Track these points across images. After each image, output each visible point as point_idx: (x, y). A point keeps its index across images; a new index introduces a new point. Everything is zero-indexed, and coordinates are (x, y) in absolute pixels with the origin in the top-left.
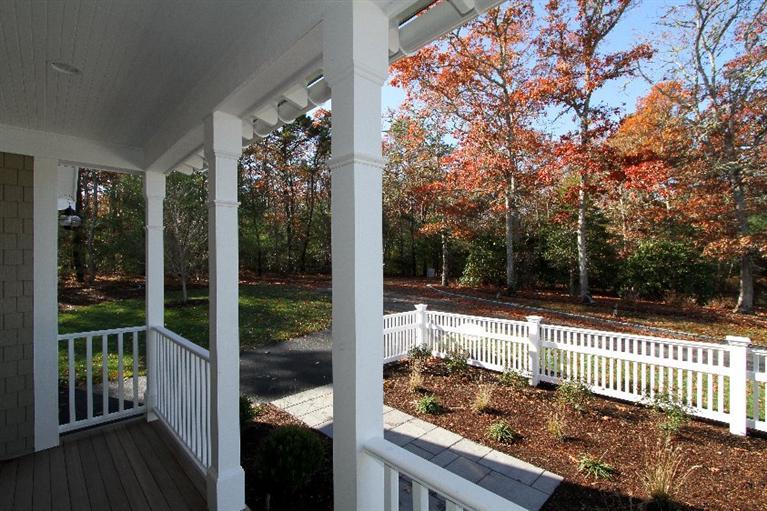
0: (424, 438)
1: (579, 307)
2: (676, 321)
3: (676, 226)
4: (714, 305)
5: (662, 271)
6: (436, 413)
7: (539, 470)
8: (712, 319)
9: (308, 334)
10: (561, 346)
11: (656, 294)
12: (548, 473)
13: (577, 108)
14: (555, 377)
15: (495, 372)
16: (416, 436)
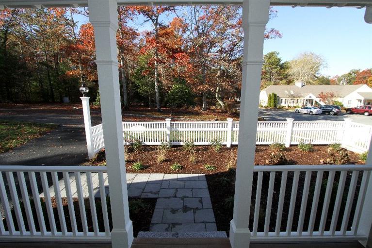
0: (149, 180)
1: (158, 113)
2: (190, 115)
3: (180, 80)
4: (196, 109)
5: (181, 97)
6: (144, 169)
7: (197, 175)
8: (197, 114)
9: (12, 149)
10: (179, 129)
11: (180, 106)
12: (200, 175)
13: (153, 21)
14: (175, 142)
15: (151, 145)
16: (146, 181)
